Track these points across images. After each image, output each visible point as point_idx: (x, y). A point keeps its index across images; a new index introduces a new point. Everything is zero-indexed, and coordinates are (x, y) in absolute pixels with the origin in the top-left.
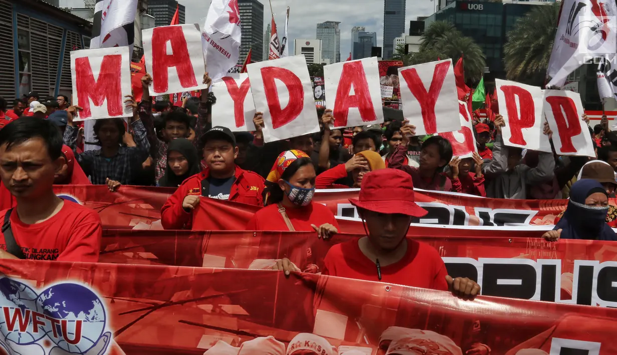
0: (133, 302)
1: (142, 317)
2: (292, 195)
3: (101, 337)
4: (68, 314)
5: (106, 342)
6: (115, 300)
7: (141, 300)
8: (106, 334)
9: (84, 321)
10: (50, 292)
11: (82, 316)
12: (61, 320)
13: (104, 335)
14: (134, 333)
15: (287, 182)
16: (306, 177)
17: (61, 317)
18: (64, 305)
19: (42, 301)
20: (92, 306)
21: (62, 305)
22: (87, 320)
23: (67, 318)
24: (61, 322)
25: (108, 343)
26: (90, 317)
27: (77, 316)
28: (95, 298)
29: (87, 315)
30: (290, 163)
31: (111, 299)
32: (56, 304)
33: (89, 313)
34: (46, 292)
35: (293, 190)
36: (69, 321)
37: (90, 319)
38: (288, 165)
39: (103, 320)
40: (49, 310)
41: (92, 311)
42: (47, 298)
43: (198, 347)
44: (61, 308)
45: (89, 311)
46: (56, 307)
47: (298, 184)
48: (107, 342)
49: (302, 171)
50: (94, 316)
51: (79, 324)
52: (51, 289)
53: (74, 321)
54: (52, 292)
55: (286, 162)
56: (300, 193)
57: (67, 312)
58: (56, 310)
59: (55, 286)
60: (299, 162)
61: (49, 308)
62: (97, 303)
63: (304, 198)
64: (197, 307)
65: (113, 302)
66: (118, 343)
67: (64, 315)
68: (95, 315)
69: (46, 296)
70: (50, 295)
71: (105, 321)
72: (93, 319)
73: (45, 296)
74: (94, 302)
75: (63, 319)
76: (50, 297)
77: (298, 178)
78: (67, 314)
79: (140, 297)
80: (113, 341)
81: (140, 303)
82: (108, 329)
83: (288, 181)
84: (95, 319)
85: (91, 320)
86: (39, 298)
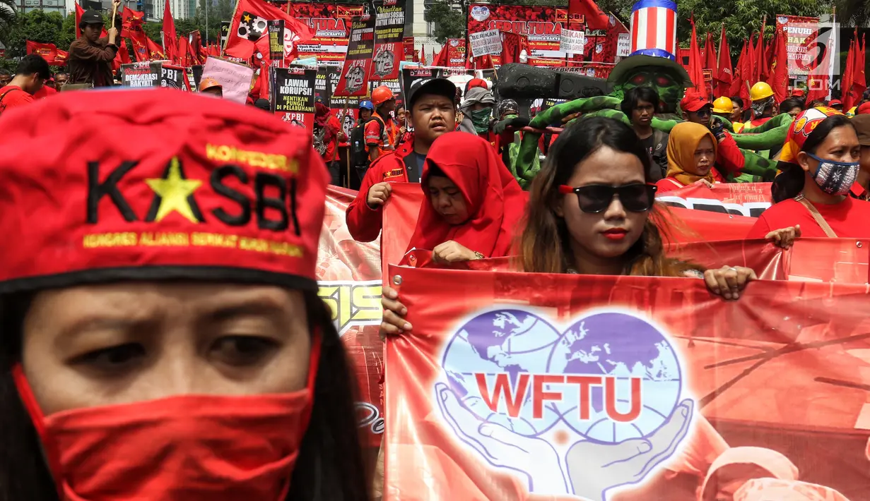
0: (727, 346)
1: (746, 372)
2: (822, 175)
3: (676, 407)
4: (615, 365)
5: (686, 417)
6: (695, 342)
7: (744, 342)
8: (685, 403)
9: (644, 379)
10: (581, 328)
11: (639, 370)
12: (603, 377)
13: (681, 405)
14: (736, 401)
15: (812, 156)
16: (844, 144)
17: (604, 370)
18: (608, 351)
19: (569, 343)
20: (655, 354)
21: (604, 350)
22: (649, 377)
23: (614, 374)
24: (604, 381)
25: (690, 421)
26: (654, 371)
27: (631, 370)
28: (660, 338)
29: (649, 370)
30: (815, 125)
31: (687, 341)
32: (595, 349)
33: (651, 366)
34: (575, 328)
35: (823, 166)
36: (618, 378)
37: (654, 376)
38: (812, 128)
39: (677, 377)
40: (582, 360)
41: (655, 362)
42: (578, 338)
43: (857, 426)
44: (602, 355)
45: (651, 361)
46: (596, 353)
47: (831, 156)
48: (689, 417)
49: (837, 135)
50: (661, 371)
51: (636, 383)
52: (583, 323)
53: (627, 378)
54: (585, 328)
55: (808, 125)
56: (834, 170)
57: (613, 363)
58: (595, 359)
59: (589, 318)
60: (831, 123)
61: (581, 355)
62: (664, 348)
63: (842, 178)
64: (846, 354)
65: (691, 345)
66: (707, 418)
67: (610, 368)
68: (662, 369)
69: (576, 334)
70: (583, 333)
71: (680, 380)
72: (659, 375)
73: (573, 333)
74: (658, 346)
75: (609, 375)
76: (582, 337)
77: (831, 147)
78: (614, 367)
79: (740, 337)
80: (698, 416)
81: (741, 347)
82: (687, 393)
83: (814, 153)
84: (662, 376)
85: (656, 378)
86: (563, 339)
